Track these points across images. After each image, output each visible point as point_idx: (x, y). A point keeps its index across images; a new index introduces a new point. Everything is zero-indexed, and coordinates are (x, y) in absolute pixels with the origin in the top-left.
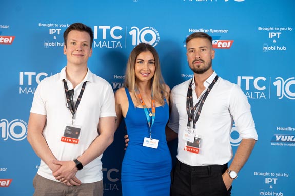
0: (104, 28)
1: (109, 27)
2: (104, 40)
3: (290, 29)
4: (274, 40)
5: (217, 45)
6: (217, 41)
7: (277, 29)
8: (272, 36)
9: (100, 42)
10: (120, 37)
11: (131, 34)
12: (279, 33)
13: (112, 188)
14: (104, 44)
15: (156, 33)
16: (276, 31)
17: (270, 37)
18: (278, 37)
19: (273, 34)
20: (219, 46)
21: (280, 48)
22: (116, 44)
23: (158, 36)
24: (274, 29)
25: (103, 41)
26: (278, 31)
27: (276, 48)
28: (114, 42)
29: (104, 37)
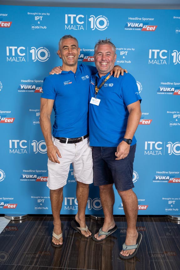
0: (13, 48)
1: (16, 48)
2: (14, 56)
3: (133, 49)
4: (124, 57)
5: (87, 59)
6: (88, 57)
7: (125, 49)
8: (122, 54)
9: (11, 58)
10: (24, 54)
11: (31, 52)
12: (126, 52)
13: (23, 152)
14: (14, 59)
15: (48, 52)
16: (124, 51)
17: (121, 54)
18: (126, 55)
19: (123, 53)
20: (89, 60)
21: (127, 62)
22: (21, 59)
23: (49, 53)
24: (124, 49)
25: (12, 57)
26: (126, 51)
27: (125, 62)
28: (20, 58)
29: (13, 54)
